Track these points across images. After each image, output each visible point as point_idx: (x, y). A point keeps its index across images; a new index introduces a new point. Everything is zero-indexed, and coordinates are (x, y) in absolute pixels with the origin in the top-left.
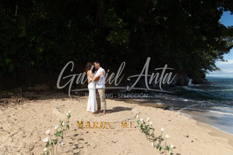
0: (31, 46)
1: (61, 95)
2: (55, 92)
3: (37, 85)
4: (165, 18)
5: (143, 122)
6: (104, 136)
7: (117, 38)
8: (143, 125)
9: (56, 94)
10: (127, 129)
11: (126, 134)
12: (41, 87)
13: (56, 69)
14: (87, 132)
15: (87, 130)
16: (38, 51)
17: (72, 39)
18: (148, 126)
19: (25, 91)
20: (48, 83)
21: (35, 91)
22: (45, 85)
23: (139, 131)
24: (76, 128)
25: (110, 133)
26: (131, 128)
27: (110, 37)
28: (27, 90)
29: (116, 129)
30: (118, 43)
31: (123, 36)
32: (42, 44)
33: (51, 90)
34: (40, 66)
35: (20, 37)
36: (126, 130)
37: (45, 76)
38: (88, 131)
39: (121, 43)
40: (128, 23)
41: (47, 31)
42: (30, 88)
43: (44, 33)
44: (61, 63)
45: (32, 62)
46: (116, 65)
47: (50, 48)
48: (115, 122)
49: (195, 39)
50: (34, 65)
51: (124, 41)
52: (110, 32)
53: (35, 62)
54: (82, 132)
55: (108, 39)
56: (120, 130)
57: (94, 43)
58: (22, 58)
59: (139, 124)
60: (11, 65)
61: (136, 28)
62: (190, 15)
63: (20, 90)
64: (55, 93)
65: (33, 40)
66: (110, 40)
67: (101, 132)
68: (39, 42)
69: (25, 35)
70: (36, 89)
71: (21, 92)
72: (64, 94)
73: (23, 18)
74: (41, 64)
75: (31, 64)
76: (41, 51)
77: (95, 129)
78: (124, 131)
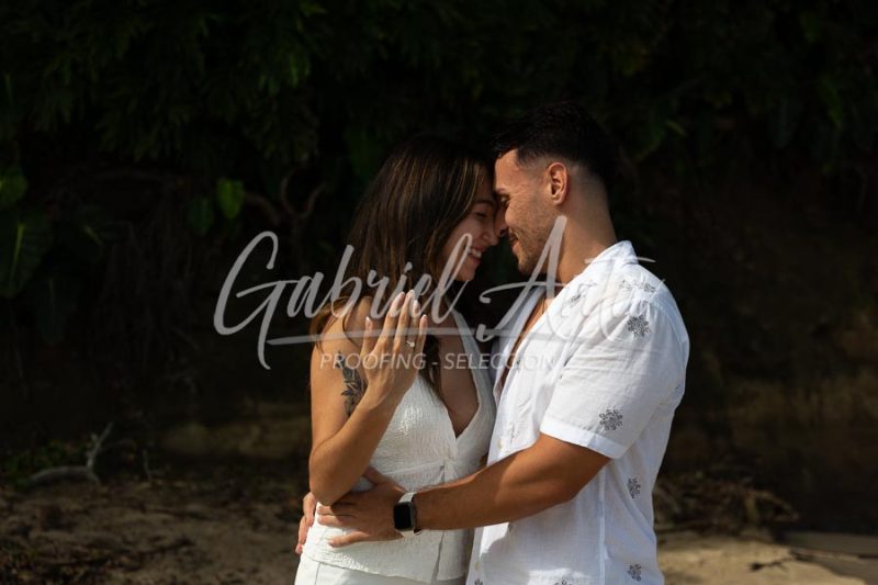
16: (263, 79)
19: (135, 466)
34: (305, 216)
42: (192, 437)
45: (228, 186)
47: (381, 36)
50: (250, 210)
53: (255, 187)
60: (21, 230)
63: (83, 461)
70: (246, 446)
71: (92, 476)
74: (311, 202)
75: (216, 208)
76: (294, 71)
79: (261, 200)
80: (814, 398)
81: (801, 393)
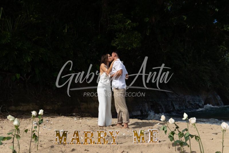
0: (17, 54)
3: (23, 104)
4: (184, 16)
5: (175, 127)
7: (125, 42)
8: (175, 132)
10: (144, 143)
12: (28, 106)
13: (48, 84)
14: (73, 150)
15: (74, 146)
16: (24, 60)
17: (69, 47)
18: (187, 130)
19: (6, 111)
20: (38, 101)
21: (20, 111)
22: (32, 105)
23: (166, 148)
24: (54, 143)
25: (115, 151)
26: (151, 143)
27: (116, 41)
28: (9, 111)
29: (126, 145)
30: (126, 48)
31: (132, 39)
32: (31, 52)
34: (28, 79)
35: (3, 43)
36: (144, 145)
37: (34, 93)
38: (74, 148)
39: (130, 48)
40: (138, 23)
41: (38, 37)
42: (13, 108)
43: (34, 40)
45: (18, 74)
47: (41, 56)
49: (227, 38)
50: (20, 78)
51: (135, 45)
52: (116, 35)
53: (21, 75)
54: (63, 149)
55: (113, 44)
56: (133, 147)
57: (97, 52)
58: (5, 69)
59: (166, 131)
61: (148, 30)
62: (217, 10)
65: (19, 46)
66: (117, 44)
67: (97, 150)
68: (26, 48)
69: (9, 41)
70: (21, 109)
73: (9, 23)
74: (29, 77)
75: (16, 77)
76: (29, 60)
77: (88, 145)
78: (139, 148)
79: (21, 77)
80: (90, 105)
81: (89, 104)
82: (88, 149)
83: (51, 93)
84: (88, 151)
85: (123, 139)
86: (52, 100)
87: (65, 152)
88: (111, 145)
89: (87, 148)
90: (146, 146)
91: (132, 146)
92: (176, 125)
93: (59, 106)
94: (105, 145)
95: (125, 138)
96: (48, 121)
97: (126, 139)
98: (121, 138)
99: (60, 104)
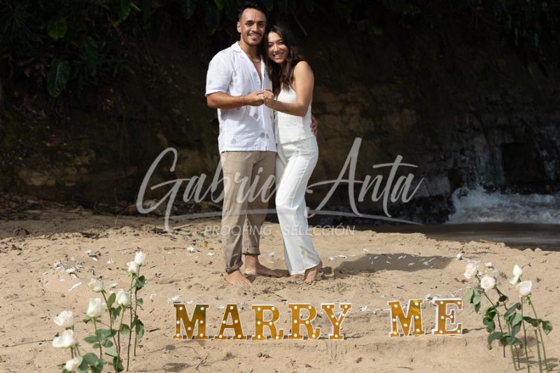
1: (70, 216)
2: (31, 201)
5: (497, 297)
6: (308, 366)
8: (497, 309)
9: (37, 212)
10: (421, 337)
11: (417, 363)
13: (27, 73)
14: (229, 356)
15: (228, 346)
18: (519, 307)
23: (482, 347)
25: (340, 357)
26: (441, 336)
29: (369, 340)
33: (7, 196)
36: (420, 342)
38: (229, 351)
44: (55, 36)
46: (378, 31)
48: (367, 317)
54: (202, 352)
59: (478, 306)
64: (33, 207)
67: (293, 354)
72: (85, 213)
77: (265, 341)
78: (407, 350)
81: (209, 156)
82: (267, 353)
83: (42, 113)
84: (268, 357)
85: (361, 324)
86: (48, 145)
87: (208, 361)
88: (329, 341)
89: (265, 350)
90: (425, 344)
91: (386, 344)
92: (499, 292)
93: (84, 170)
94: (312, 341)
95: (368, 321)
96: (95, 256)
97: (371, 322)
98: (355, 319)
99: (86, 160)
